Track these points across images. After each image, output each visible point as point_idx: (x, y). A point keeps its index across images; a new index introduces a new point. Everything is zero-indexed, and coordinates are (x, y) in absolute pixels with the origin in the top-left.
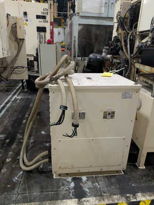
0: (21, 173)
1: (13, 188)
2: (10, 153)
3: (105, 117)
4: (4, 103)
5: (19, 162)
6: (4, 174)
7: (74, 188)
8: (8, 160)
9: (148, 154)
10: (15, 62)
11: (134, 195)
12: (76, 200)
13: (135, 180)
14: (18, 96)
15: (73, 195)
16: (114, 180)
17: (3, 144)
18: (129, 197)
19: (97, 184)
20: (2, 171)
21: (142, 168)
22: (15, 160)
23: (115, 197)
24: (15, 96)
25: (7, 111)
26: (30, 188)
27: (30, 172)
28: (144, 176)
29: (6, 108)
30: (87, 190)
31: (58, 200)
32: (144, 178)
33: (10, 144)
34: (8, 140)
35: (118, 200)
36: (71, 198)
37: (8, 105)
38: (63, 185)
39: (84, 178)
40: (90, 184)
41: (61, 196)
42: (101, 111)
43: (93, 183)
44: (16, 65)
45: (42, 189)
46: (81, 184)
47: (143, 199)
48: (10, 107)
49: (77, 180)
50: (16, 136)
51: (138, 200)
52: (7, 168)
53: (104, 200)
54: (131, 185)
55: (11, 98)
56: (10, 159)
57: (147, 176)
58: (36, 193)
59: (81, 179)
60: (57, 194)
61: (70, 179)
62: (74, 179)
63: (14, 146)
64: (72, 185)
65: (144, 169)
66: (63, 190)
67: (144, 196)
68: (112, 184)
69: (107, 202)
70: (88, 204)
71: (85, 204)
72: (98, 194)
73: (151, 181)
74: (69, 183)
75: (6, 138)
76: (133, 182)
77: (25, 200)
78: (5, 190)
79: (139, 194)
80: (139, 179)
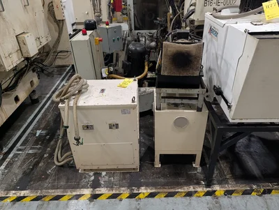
0: (55, 167)
1: (47, 179)
2: (49, 149)
3: (111, 128)
4: (51, 92)
5: (53, 158)
6: (41, 167)
7: (93, 181)
8: (45, 156)
9: (161, 155)
10: (58, 45)
11: (138, 188)
12: (92, 189)
13: (145, 177)
14: (66, 82)
15: (90, 185)
16: (128, 176)
17: (44, 140)
18: (133, 190)
19: (112, 178)
20: (40, 165)
21: (157, 166)
22: (51, 155)
23: (122, 189)
24: (64, 82)
25: (52, 102)
26: (58, 179)
27: (62, 166)
28: (156, 173)
29: (51, 99)
30: (103, 183)
31: (77, 188)
32: (155, 176)
33: (50, 140)
34: (48, 137)
35: (124, 191)
36: (88, 188)
38: (85, 178)
39: (104, 173)
40: (107, 178)
41: (80, 186)
42: (106, 123)
43: (110, 177)
44: (59, 49)
45: (68, 180)
46: (100, 178)
47: (145, 191)
49: (97, 174)
50: (56, 132)
51: (139, 192)
52: (44, 163)
53: (112, 191)
54: (140, 181)
55: (58, 86)
56: (47, 155)
59: (101, 174)
60: (78, 185)
61: (92, 174)
62: (95, 174)
63: (52, 143)
64: (93, 178)
65: (159, 168)
66: (84, 181)
67: (146, 189)
68: (125, 179)
69: (114, 192)
70: (100, 193)
71: (97, 193)
72: (110, 186)
73: (159, 178)
74: (90, 176)
75: (47, 134)
76: (143, 179)
77: (53, 187)
78: (40, 179)
79: (143, 188)
80: (150, 176)
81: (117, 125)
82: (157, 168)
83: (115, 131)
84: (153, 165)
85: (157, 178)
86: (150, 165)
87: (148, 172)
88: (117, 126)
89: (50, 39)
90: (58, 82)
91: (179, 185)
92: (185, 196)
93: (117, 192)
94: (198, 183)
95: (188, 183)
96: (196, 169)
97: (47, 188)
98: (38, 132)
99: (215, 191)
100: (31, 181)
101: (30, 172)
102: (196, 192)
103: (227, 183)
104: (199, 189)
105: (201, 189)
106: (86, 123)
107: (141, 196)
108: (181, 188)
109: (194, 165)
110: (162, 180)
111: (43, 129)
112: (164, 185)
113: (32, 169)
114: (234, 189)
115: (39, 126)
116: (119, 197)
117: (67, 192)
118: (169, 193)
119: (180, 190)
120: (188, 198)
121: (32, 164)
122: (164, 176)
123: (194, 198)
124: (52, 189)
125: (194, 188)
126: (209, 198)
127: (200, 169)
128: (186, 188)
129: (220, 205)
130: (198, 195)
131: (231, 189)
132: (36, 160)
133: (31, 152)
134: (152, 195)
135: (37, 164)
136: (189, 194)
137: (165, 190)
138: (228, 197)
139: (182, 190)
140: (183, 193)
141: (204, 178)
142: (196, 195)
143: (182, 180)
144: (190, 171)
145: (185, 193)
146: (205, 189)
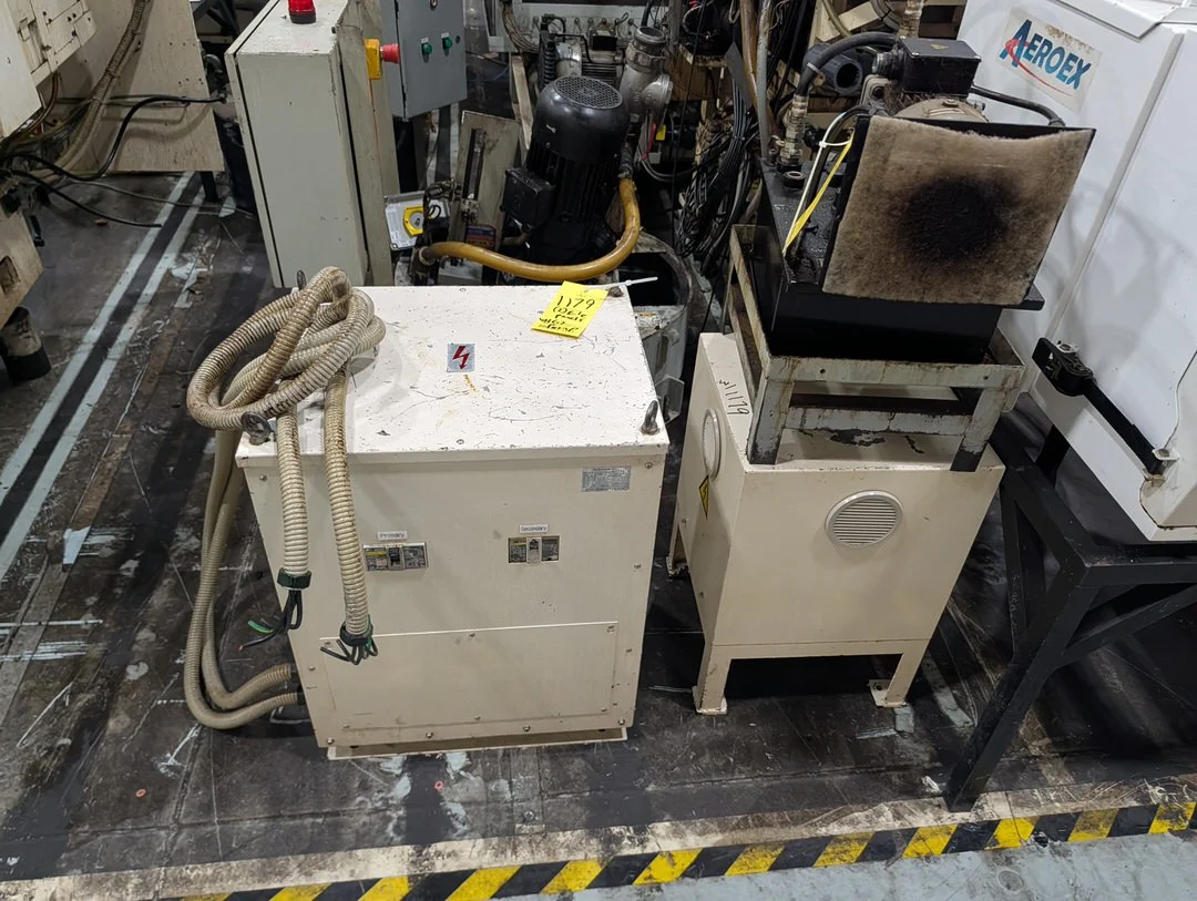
0: (193, 733)
1: (159, 803)
2: (145, 635)
3: (516, 556)
5: (180, 683)
6: (118, 739)
7: (408, 802)
8: (134, 673)
11: (640, 830)
12: (409, 849)
13: (663, 767)
14: (181, 260)
15: (397, 829)
16: (577, 764)
17: (112, 581)
18: (618, 840)
19: (504, 783)
20: (111, 724)
21: (713, 711)
22: (165, 668)
23: (562, 837)
24: (167, 262)
25: (124, 373)
26: (225, 801)
28: (711, 747)
29: (116, 352)
30: (458, 810)
31: (334, 848)
32: (705, 760)
33: (144, 583)
34: (132, 564)
35: (571, 849)
36: (389, 844)
37: (127, 333)
38: (365, 787)
39: (456, 759)
40: (475, 781)
41: (348, 835)
42: (497, 535)
43: (488, 778)
45: (277, 806)
46: (440, 787)
47: (672, 845)
48: (134, 349)
49: (424, 762)
50: (171, 538)
51: (648, 850)
52: (131, 712)
53: (514, 851)
54: (643, 788)
55: (142, 277)
56: (144, 668)
57: (722, 746)
58: (251, 822)
59: (443, 762)
60: (336, 828)
61: (394, 763)
62: (412, 764)
63: (159, 598)
64: (403, 787)
65: (719, 717)
66: (361, 810)
67: (677, 833)
68: (565, 783)
69: (524, 857)
70: (452, 866)
71: (440, 866)
72: (499, 825)
73: (728, 769)
74: (390, 779)
75: (123, 552)
76: (654, 777)
77: (206, 851)
78: (124, 809)
79: (661, 828)
80: (685, 763)
81: (555, 541)
82: (710, 717)
83: (536, 570)
84: (689, 704)
85: (718, 770)
86: (674, 706)
87: (674, 741)
88: (550, 547)
89: (88, 29)
90: (137, 260)
91: (831, 801)
92: (862, 858)
93: (541, 858)
94: (913, 791)
95: (866, 793)
96: (888, 715)
97: (174, 858)
98: (74, 542)
99: (992, 826)
100: (78, 820)
101: (63, 769)
102: (909, 834)
103: (1038, 781)
104: (923, 820)
105: (932, 821)
106: (386, 535)
107: (659, 870)
108: (838, 818)
109: (879, 697)
110: (742, 780)
111: (98, 523)
112: (758, 808)
113: (73, 753)
114: (1070, 808)
115: (71, 505)
116: (555, 883)
117: (283, 874)
118: (790, 846)
119: (834, 829)
120: (879, 866)
121: (69, 723)
122: (750, 757)
123: (905, 865)
124: (200, 860)
125: (898, 816)
126: (970, 859)
127: (906, 719)
128: (859, 815)
129: (1028, 894)
130: (921, 847)
131: (1058, 808)
132: (84, 699)
133: (48, 652)
134: (710, 864)
135: (93, 721)
136: (882, 848)
137: (768, 834)
138: (1055, 852)
139: (846, 830)
140: (855, 845)
141: (933, 759)
142: (913, 847)
143: (837, 778)
144: (864, 727)
145: (860, 840)
146: (946, 815)
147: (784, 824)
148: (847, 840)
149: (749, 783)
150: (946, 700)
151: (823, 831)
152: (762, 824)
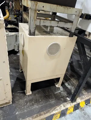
9: (32, 84)
13: (19, 108)
21: (29, 94)
28: (29, 101)
32: (28, 104)
54: (15, 114)
57: (31, 100)
65: (30, 95)
73: (33, 105)
76: (18, 110)
80: (24, 105)
82: (29, 95)
84: (24, 93)
85: (31, 106)
86: (22, 94)
87: (22, 101)
91: (52, 106)
92: (60, 117)
94: (65, 101)
95: (58, 104)
96: (59, 88)
99: (79, 104)
102: (67, 109)
103: (83, 94)
104: (68, 106)
105: (70, 106)
108: (54, 110)
109: (57, 86)
110: (36, 106)
118: (47, 118)
119: (54, 112)
120: (63, 117)
122: (37, 101)
123: (68, 116)
125: (64, 106)
127: (61, 89)
128: (58, 108)
129: (88, 115)
130: (70, 111)
131: (87, 98)
136: (63, 114)
138: (89, 106)
139: (56, 112)
140: (58, 114)
141: (67, 94)
142: (68, 112)
143: (53, 101)
144: (56, 91)
145: (59, 113)
146: (72, 104)
147: (45, 114)
148: (57, 114)
149: (37, 107)
150: (66, 84)
151: (52, 113)
152: (40, 115)
